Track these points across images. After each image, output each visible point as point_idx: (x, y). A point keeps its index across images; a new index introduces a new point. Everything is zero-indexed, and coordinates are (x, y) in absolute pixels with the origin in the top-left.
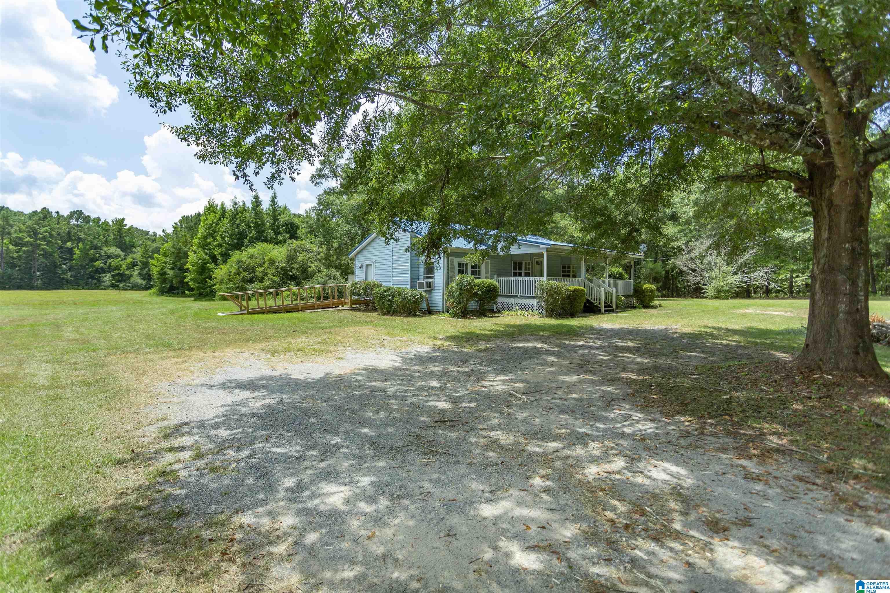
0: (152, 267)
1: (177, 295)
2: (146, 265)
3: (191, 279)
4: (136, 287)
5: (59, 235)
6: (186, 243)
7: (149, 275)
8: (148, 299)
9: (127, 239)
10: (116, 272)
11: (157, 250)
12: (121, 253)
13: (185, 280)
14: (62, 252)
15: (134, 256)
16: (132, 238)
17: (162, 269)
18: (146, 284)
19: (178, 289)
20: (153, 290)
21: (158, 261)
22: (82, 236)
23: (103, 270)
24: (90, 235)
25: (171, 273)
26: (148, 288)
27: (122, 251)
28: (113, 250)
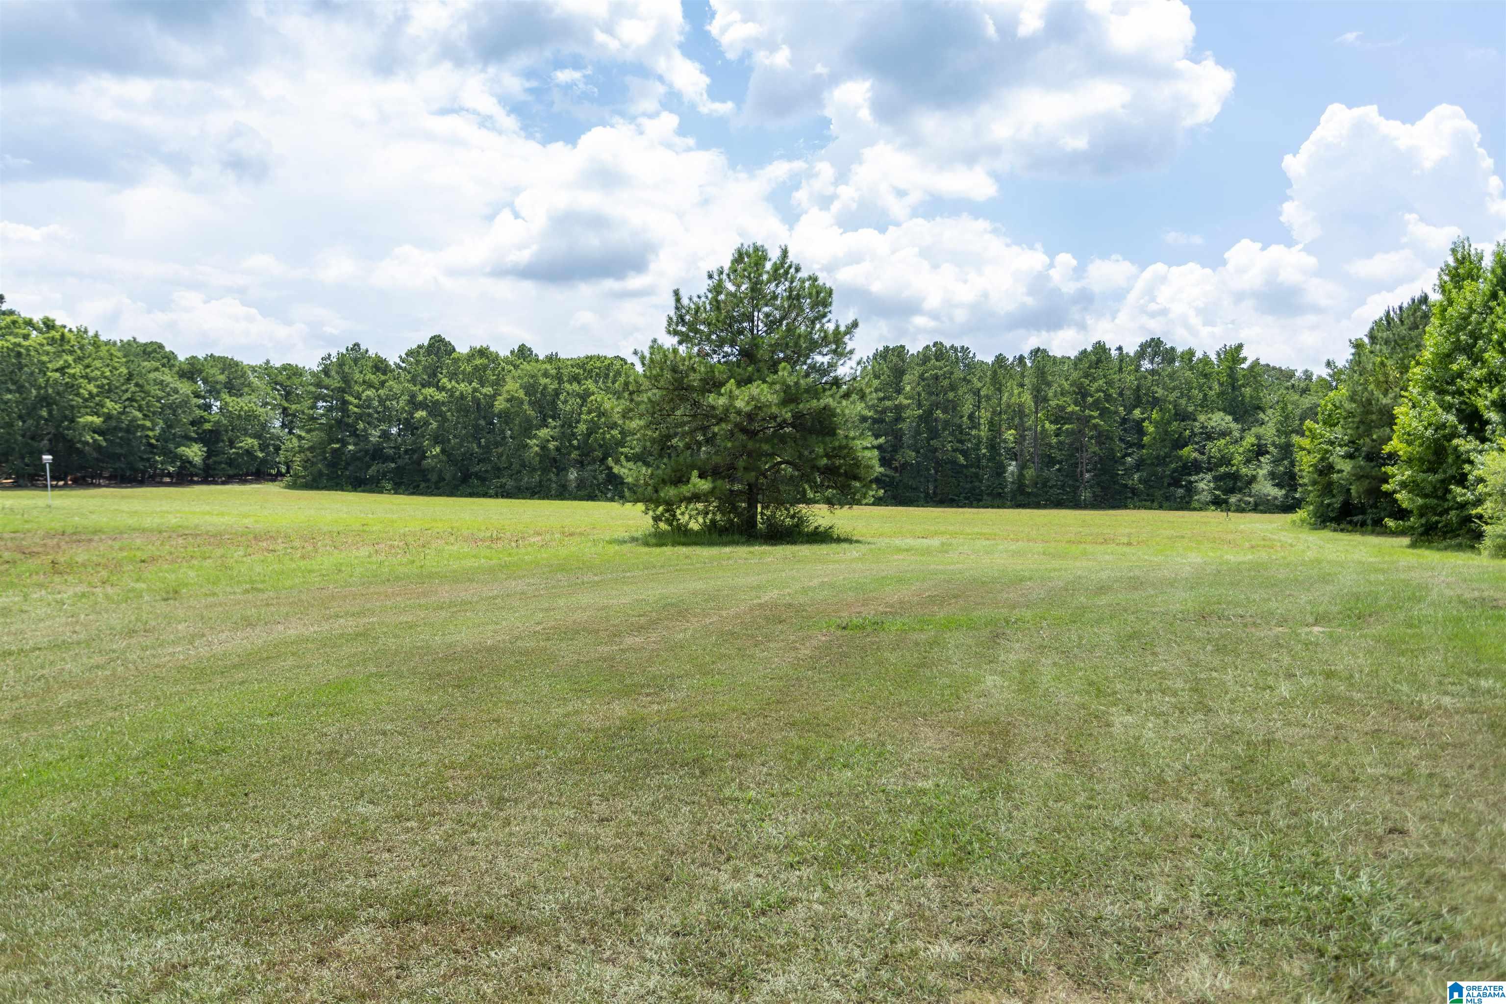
0: (1299, 455)
1: (1360, 527)
2: (1287, 450)
3: (1403, 485)
4: (1263, 506)
5: (1121, 394)
6: (1386, 386)
7: (1292, 476)
8: (1288, 537)
9: (1247, 391)
10: (1222, 470)
11: (1311, 413)
12: (1234, 426)
13: (1385, 487)
14: (1125, 430)
15: (1261, 430)
16: (1256, 390)
17: (1323, 459)
18: (1286, 496)
19: (1362, 510)
20: (1301, 514)
21: (1313, 437)
22: (1160, 392)
23: (1196, 467)
24: (1174, 389)
25: (1347, 466)
26: (1288, 507)
27: (1236, 420)
28: (1219, 420)
